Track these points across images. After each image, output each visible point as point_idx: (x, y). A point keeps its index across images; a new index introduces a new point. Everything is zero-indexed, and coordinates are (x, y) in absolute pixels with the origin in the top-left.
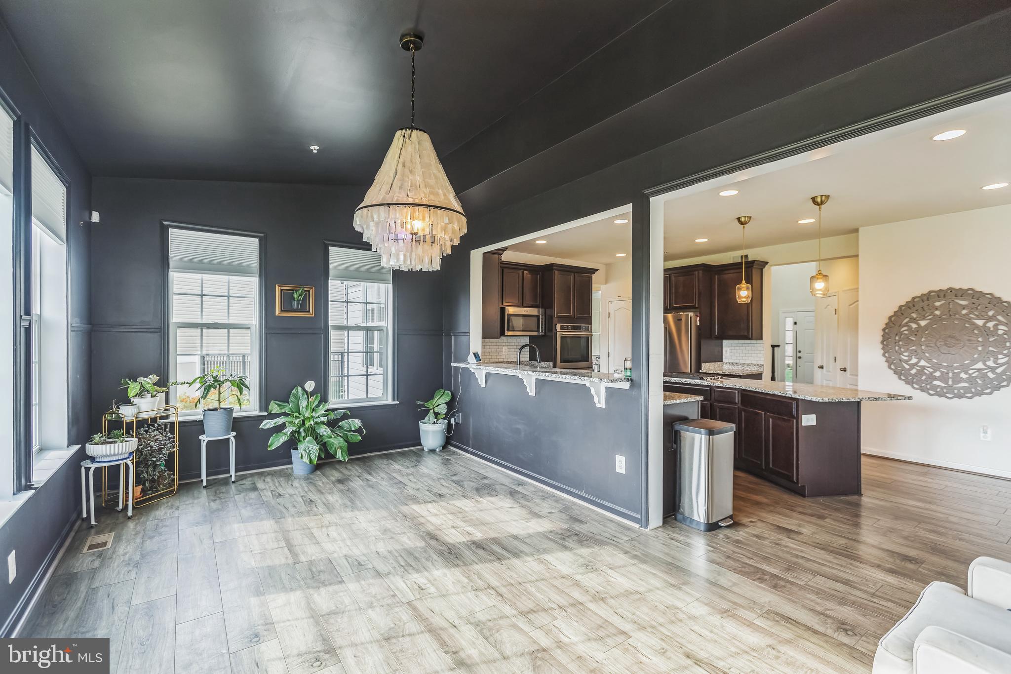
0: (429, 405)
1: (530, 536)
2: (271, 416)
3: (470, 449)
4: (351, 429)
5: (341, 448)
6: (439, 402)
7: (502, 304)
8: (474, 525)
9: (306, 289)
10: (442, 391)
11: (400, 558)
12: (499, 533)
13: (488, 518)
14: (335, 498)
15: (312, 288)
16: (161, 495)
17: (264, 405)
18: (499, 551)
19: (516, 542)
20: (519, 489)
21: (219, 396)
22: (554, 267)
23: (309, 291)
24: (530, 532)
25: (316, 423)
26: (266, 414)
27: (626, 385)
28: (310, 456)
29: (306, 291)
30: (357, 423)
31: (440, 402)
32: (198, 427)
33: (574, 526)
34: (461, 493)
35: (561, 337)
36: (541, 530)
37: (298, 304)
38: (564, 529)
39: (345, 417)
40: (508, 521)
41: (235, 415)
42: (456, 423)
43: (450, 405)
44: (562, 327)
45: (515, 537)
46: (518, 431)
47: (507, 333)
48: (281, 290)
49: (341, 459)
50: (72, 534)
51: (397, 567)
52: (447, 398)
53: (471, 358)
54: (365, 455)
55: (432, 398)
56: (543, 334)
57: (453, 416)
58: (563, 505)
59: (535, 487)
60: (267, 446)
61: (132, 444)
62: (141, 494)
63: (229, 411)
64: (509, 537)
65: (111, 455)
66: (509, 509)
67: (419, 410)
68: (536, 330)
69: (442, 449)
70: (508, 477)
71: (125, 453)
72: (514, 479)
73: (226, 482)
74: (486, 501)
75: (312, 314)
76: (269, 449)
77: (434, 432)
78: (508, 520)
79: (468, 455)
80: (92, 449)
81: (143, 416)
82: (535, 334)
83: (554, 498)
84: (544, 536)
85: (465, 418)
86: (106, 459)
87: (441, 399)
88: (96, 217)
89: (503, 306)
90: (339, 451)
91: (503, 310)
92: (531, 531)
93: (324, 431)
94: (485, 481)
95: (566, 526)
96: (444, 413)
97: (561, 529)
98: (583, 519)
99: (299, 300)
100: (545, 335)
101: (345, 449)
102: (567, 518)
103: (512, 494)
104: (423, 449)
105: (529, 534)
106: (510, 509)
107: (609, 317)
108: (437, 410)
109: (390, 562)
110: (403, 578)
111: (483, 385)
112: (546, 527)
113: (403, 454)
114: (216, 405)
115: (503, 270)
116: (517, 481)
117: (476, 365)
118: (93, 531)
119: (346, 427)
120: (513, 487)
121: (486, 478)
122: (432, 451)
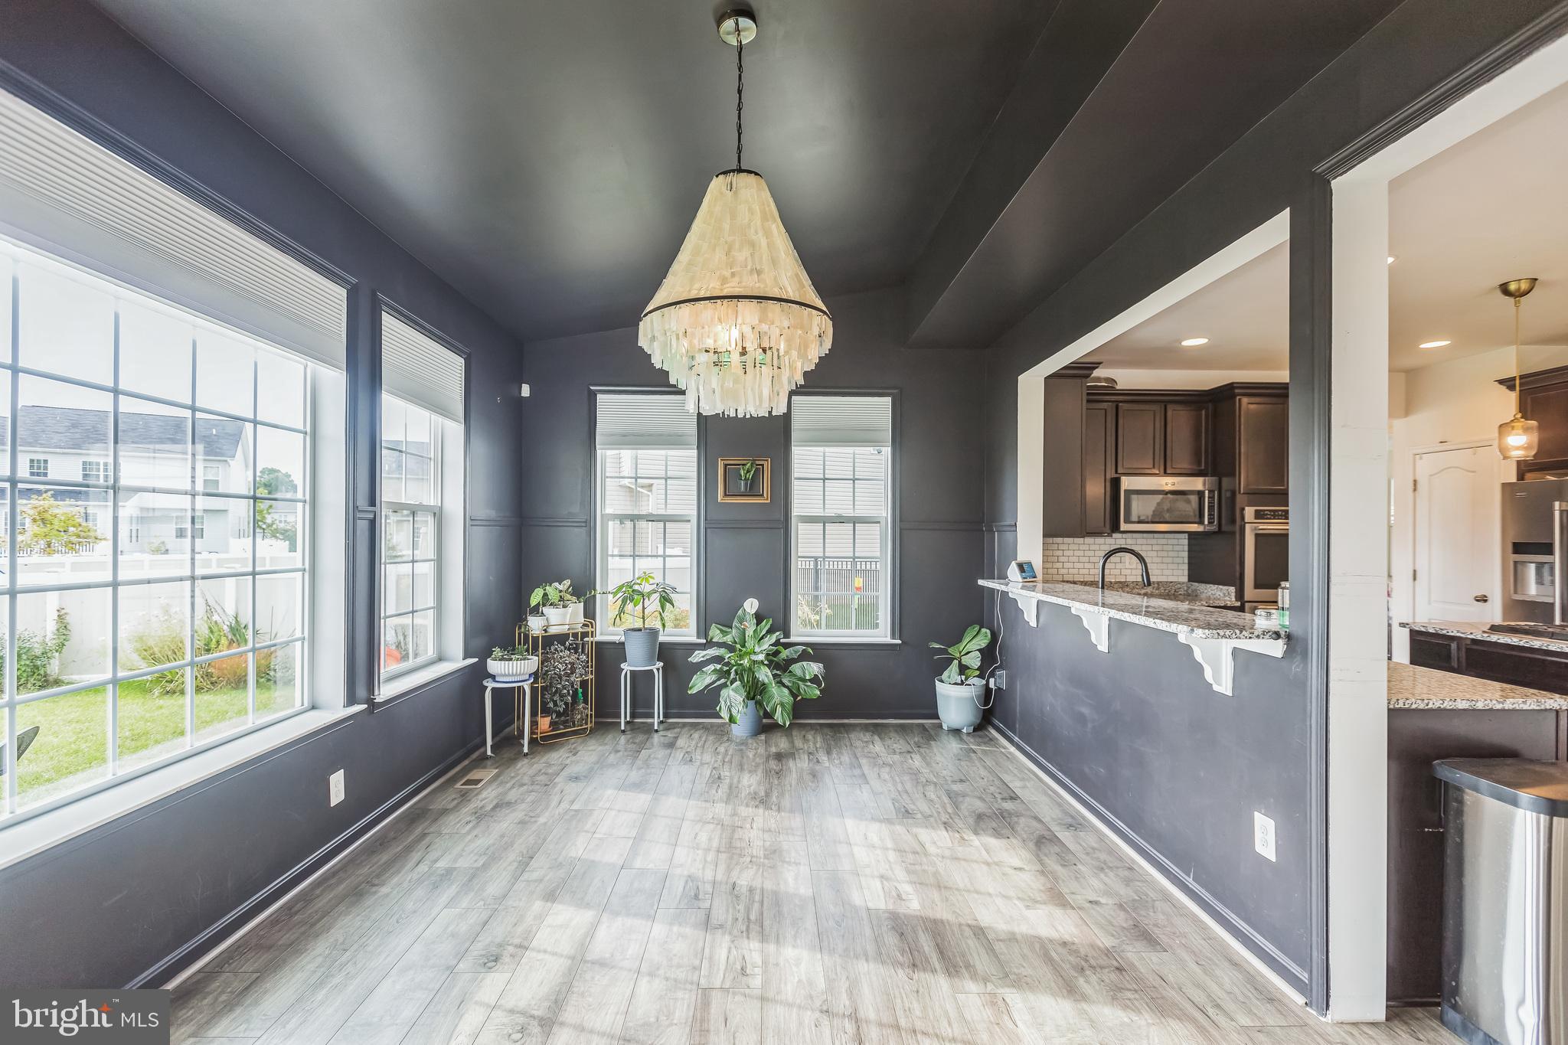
0: (953, 651)
1: (1012, 938)
2: (710, 644)
3: (1016, 739)
4: (805, 676)
5: (782, 705)
6: (970, 647)
7: (1116, 472)
8: (920, 884)
9: (757, 462)
10: (977, 628)
11: (756, 906)
12: (954, 912)
13: (957, 876)
14: (750, 782)
15: (767, 460)
16: (575, 733)
17: (703, 630)
18: (926, 948)
19: (972, 942)
20: (1064, 835)
21: (643, 612)
22: (1237, 391)
23: (763, 465)
24: (1016, 930)
25: (755, 662)
26: (705, 641)
27: (1277, 649)
28: (730, 711)
29: (757, 465)
30: (815, 668)
31: (972, 646)
32: (618, 650)
33: (1130, 948)
34: (944, 817)
35: (1257, 536)
36: (1045, 931)
37: (746, 484)
38: (1099, 948)
39: (804, 657)
40: (990, 895)
41: (662, 639)
42: (999, 688)
43: (988, 654)
44: (1259, 515)
45: (979, 932)
46: (1081, 719)
47: (1123, 527)
48: (726, 465)
49: (780, 722)
50: (466, 762)
51: (740, 920)
52: (982, 641)
53: (1013, 572)
54: (846, 721)
55: (959, 640)
56: (1214, 528)
57: (992, 675)
58: (1136, 892)
59: (1102, 837)
60: (687, 688)
61: (532, 663)
62: (550, 727)
63: (653, 633)
64: (967, 929)
65: (509, 675)
66: (1011, 872)
67: (936, 657)
68: (1197, 520)
69: (974, 731)
70: (1060, 805)
71: (523, 674)
72: (1067, 812)
73: (649, 730)
74: (984, 845)
75: (765, 500)
76: (689, 692)
77: (959, 699)
78: (991, 891)
79: (1012, 749)
80: (494, 666)
81: (553, 631)
82: (1194, 528)
83: (1127, 873)
84: (1043, 949)
85: (1011, 680)
86: (505, 679)
87: (974, 642)
88: (526, 391)
89: (1117, 476)
90: (779, 709)
91: (1116, 483)
92: (1022, 929)
93: (764, 674)
94: (1008, 806)
95: (1107, 942)
96: (977, 667)
97: (1093, 946)
98: (1164, 939)
99: (746, 479)
100: (1220, 531)
101: (789, 707)
102: (1125, 925)
103: (1043, 842)
104: (940, 726)
105: (1013, 934)
106: (1013, 871)
107: (1415, 490)
108: (965, 660)
109: (738, 907)
110: (733, 941)
111: (1033, 624)
112: (1060, 928)
113: (903, 729)
114: (639, 624)
115: (1117, 407)
116: (1073, 817)
117: (1021, 584)
118: (489, 763)
119: (799, 673)
120: (1055, 828)
121: (1014, 798)
122: (956, 732)
